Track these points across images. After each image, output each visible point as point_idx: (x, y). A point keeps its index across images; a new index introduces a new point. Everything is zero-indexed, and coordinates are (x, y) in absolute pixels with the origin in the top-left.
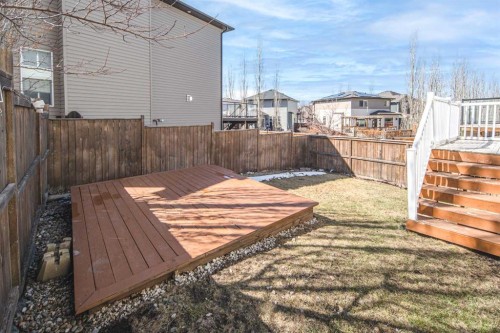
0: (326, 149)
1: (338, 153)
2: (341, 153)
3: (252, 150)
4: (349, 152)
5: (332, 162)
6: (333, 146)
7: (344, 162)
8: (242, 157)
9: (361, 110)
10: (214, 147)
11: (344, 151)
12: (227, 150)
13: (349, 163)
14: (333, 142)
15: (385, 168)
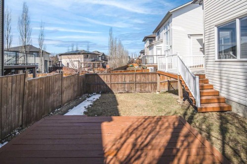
0: (96, 81)
1: (104, 82)
2: (105, 82)
3: (57, 91)
4: (110, 81)
5: (100, 87)
6: (101, 79)
7: (107, 86)
8: (51, 99)
9: (87, 60)
10: (26, 96)
11: (107, 80)
12: (39, 96)
13: (110, 86)
14: (100, 76)
15: (126, 85)
